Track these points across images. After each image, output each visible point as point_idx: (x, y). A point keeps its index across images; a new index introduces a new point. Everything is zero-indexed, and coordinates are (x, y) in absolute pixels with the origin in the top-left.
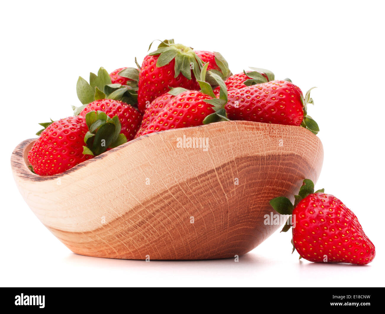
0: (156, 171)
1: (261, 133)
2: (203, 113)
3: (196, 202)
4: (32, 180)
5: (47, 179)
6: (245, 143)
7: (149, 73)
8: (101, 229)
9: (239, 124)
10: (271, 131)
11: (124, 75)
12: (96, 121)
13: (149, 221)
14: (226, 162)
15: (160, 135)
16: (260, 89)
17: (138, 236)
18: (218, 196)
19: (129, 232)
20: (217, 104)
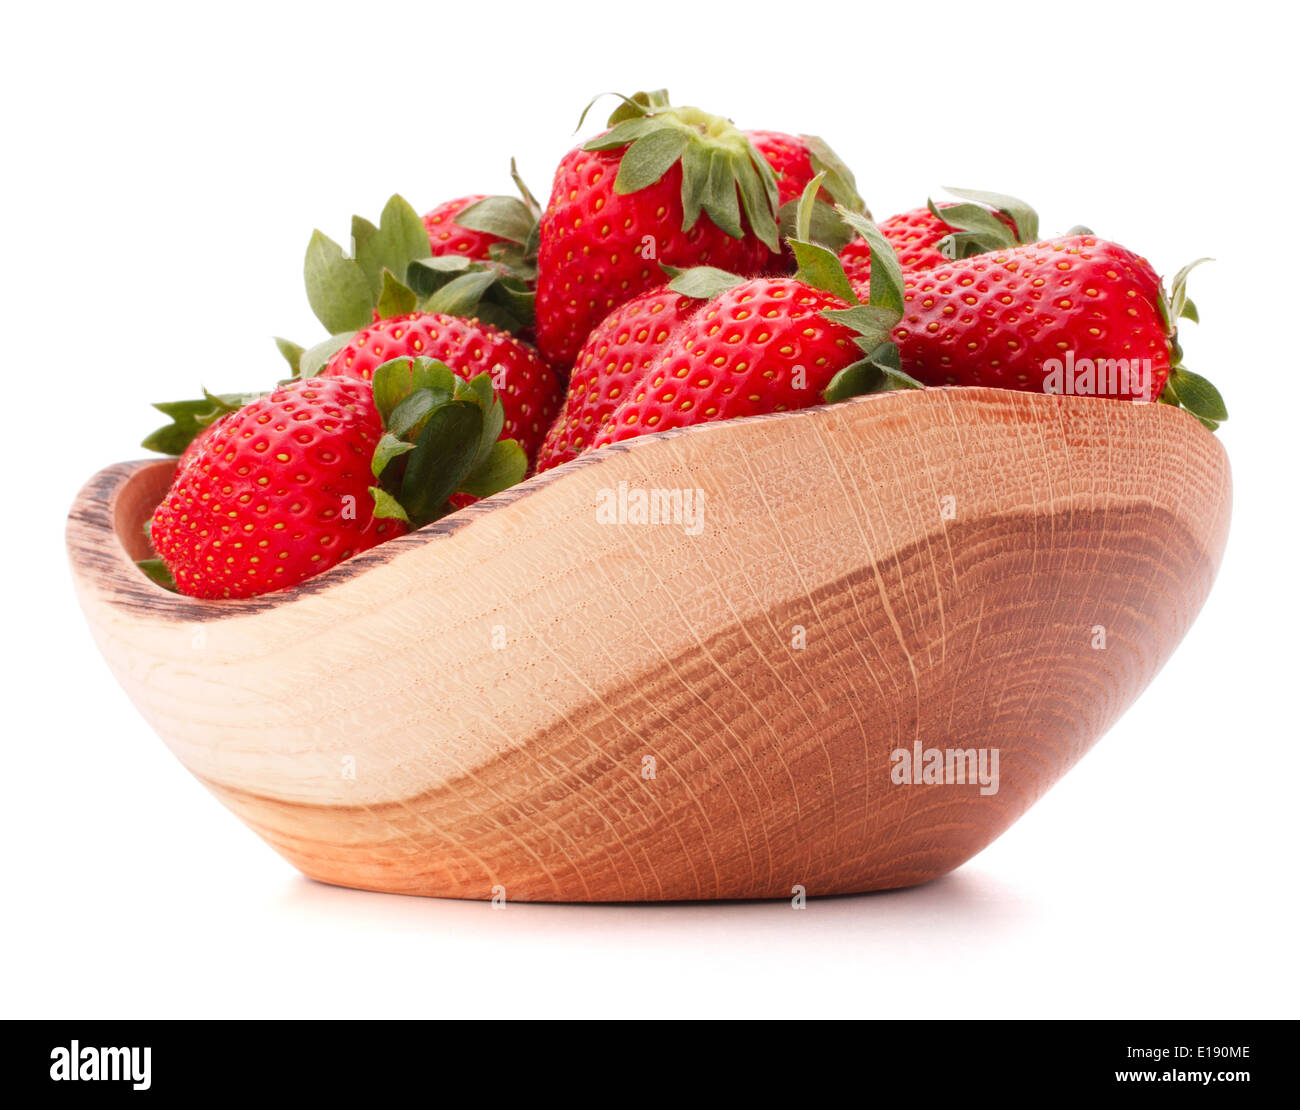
0: (658, 576)
1: (1035, 431)
2: (821, 360)
3: (802, 689)
4: (166, 616)
5: (229, 613)
6: (980, 468)
7: (587, 217)
8: (442, 793)
9: (958, 399)
10: (1072, 422)
11: (476, 222)
12: (409, 397)
13: (625, 760)
14: (915, 539)
15: (673, 445)
16: (1011, 270)
17: (583, 816)
18: (883, 666)
19: (547, 803)
20: (869, 324)
